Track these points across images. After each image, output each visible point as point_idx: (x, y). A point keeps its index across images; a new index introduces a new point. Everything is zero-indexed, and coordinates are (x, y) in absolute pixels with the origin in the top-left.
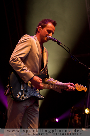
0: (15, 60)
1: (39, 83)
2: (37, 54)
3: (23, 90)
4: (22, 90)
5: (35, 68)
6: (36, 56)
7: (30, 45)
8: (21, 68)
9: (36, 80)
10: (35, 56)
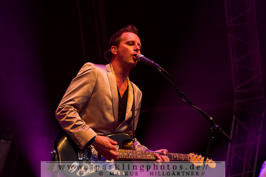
0: (63, 110)
1: (110, 148)
2: (109, 96)
3: (82, 159)
4: (79, 159)
5: (103, 121)
6: (105, 100)
7: (93, 81)
8: (71, 124)
9: (102, 143)
10: (103, 100)
